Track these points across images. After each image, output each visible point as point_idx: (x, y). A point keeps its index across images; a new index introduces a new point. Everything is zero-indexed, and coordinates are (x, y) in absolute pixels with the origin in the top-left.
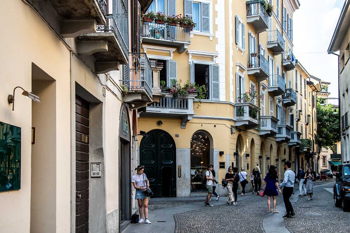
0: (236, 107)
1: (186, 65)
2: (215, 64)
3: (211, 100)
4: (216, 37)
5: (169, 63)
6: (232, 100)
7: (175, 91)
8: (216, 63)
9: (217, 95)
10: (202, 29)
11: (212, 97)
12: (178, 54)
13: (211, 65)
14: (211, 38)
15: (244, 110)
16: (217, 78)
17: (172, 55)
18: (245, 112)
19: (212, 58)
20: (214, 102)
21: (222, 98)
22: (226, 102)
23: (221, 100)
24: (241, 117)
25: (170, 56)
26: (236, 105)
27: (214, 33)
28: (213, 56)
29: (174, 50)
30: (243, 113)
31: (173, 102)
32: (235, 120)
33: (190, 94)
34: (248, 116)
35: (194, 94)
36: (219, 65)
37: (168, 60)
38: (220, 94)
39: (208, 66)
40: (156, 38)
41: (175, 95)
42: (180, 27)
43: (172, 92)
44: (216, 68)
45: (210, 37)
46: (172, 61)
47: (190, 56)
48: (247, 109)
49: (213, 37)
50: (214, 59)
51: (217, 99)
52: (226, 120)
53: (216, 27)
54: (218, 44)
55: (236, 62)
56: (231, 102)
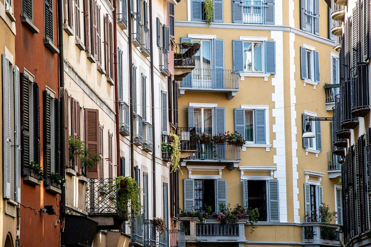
0: (303, 228)
1: (238, 183)
2: (273, 179)
3: (269, 222)
4: (274, 147)
5: (217, 183)
6: (297, 220)
7: (222, 217)
8: (275, 177)
9: (276, 216)
10: (256, 140)
11: (270, 218)
12: (228, 171)
13: (268, 180)
14: (268, 150)
15: (314, 231)
16: (275, 195)
17: (221, 173)
18: (314, 233)
19: (268, 172)
20: (273, 224)
21: (283, 219)
22: (288, 223)
23: (281, 221)
24: (310, 241)
25: (218, 174)
26: (303, 225)
27: (272, 143)
28: (270, 170)
29: (223, 168)
30: (313, 235)
31: (221, 228)
32: (304, 243)
33: (240, 219)
34: (318, 239)
35: (245, 219)
36: (278, 179)
37: (216, 179)
38: (280, 214)
39: (264, 182)
40: (202, 159)
41: (223, 222)
42: (229, 144)
43: (219, 219)
44: (275, 184)
45: (266, 148)
46: (221, 180)
47: (242, 173)
48: (317, 231)
49: (270, 147)
50: (272, 173)
51: (276, 221)
52: (288, 245)
53: (273, 136)
54: (276, 155)
55: (305, 171)
56: (295, 222)
